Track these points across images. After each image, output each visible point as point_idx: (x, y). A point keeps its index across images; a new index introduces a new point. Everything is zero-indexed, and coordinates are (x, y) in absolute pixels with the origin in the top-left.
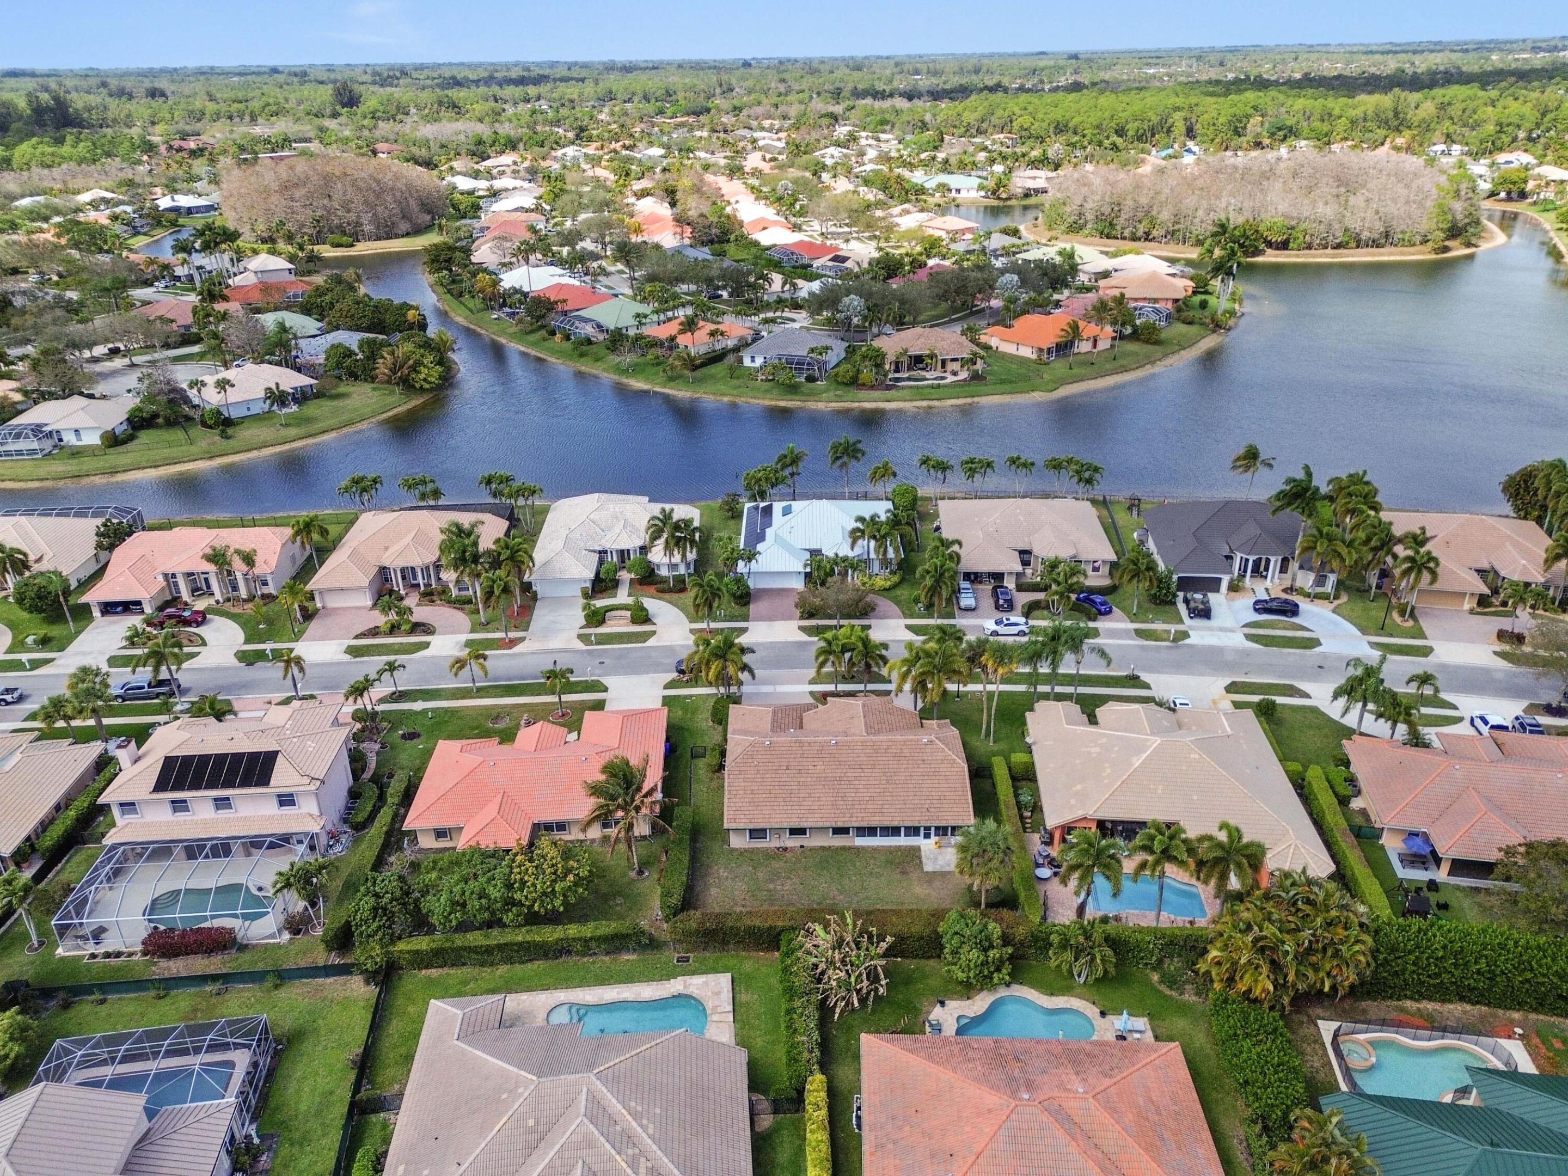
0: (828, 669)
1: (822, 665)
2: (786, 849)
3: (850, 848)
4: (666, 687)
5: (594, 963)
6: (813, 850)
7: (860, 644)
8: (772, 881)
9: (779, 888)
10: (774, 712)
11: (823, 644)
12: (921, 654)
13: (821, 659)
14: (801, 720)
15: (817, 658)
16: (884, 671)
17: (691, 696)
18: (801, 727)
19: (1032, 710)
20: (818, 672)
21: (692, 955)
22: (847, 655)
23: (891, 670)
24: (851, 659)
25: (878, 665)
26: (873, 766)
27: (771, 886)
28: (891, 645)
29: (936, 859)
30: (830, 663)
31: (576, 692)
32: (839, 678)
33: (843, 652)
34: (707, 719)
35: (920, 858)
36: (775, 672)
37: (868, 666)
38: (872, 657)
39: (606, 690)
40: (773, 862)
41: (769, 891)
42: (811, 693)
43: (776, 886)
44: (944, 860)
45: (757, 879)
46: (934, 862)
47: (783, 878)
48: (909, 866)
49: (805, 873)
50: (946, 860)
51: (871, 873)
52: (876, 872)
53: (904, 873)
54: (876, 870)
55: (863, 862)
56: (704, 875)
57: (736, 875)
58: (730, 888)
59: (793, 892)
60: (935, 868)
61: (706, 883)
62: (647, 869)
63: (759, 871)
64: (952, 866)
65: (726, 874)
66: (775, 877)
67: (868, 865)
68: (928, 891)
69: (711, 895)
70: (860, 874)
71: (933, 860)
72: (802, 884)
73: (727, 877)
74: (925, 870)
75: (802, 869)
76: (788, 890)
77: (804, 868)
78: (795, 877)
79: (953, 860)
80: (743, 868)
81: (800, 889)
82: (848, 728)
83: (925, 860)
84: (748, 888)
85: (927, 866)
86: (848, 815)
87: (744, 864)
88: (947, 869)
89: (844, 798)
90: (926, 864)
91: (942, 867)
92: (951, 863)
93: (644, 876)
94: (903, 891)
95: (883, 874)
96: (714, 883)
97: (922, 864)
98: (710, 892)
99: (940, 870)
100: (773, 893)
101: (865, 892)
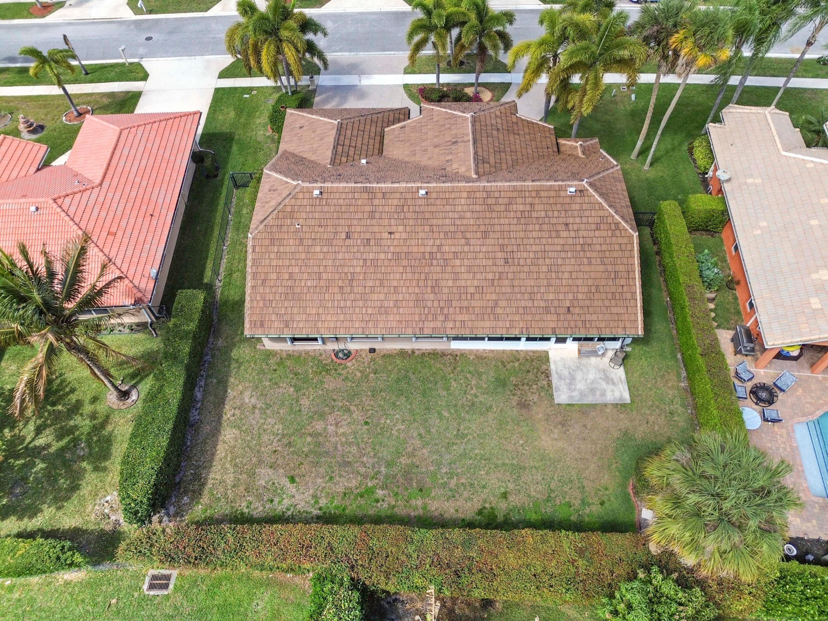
0: (428, 51)
1: (419, 47)
2: (348, 355)
3: (443, 354)
4: (224, 74)
5: (11, 589)
6: (388, 356)
7: (473, 16)
8: (322, 416)
9: (331, 429)
10: (340, 128)
11: (420, 14)
12: (571, 32)
13: (417, 38)
14: (382, 137)
15: (411, 36)
16: (507, 58)
17: (251, 89)
18: (381, 151)
19: (717, 119)
20: (412, 58)
21: (175, 573)
22: (455, 32)
23: (517, 56)
24: (459, 38)
25: (495, 47)
26: (485, 235)
27: (319, 426)
28: (517, 16)
29: (573, 379)
30: (430, 45)
31: (107, 80)
32: (443, 65)
33: (448, 28)
34: (265, 126)
35: (547, 375)
36: (361, 56)
37: (482, 49)
38: (489, 36)
39: (145, 77)
40: (327, 378)
41: (315, 435)
42: (406, 87)
43: (327, 425)
44: (586, 382)
45: (300, 411)
46: (570, 384)
47: (339, 410)
48: (531, 390)
49: (372, 402)
50: (588, 381)
51: (473, 404)
52: (481, 402)
53: (524, 405)
54: (481, 398)
55: (462, 381)
56: (221, 402)
57: (268, 402)
58: (256, 429)
59: (351, 439)
60: (571, 397)
61: (220, 417)
62: (134, 386)
63: (304, 394)
64: (598, 393)
65: (253, 401)
66: (327, 408)
67: (469, 387)
68: (560, 444)
69: (225, 442)
70: (456, 406)
71: (568, 381)
72: (367, 423)
73: (254, 407)
74: (556, 401)
75: (369, 393)
76: (344, 434)
77: (373, 391)
78: (358, 409)
79: (600, 381)
80: (281, 390)
81: (362, 434)
82: (448, 161)
83: (556, 381)
84: (283, 430)
85: (559, 393)
86: (441, 318)
87: (283, 382)
88: (590, 400)
89: (435, 288)
90: (558, 389)
91: (582, 394)
92: (597, 388)
93: (129, 401)
94: (521, 442)
95: (491, 407)
96: (233, 418)
97: (551, 388)
98: (225, 436)
99: (579, 401)
100: (321, 439)
101: (462, 443)
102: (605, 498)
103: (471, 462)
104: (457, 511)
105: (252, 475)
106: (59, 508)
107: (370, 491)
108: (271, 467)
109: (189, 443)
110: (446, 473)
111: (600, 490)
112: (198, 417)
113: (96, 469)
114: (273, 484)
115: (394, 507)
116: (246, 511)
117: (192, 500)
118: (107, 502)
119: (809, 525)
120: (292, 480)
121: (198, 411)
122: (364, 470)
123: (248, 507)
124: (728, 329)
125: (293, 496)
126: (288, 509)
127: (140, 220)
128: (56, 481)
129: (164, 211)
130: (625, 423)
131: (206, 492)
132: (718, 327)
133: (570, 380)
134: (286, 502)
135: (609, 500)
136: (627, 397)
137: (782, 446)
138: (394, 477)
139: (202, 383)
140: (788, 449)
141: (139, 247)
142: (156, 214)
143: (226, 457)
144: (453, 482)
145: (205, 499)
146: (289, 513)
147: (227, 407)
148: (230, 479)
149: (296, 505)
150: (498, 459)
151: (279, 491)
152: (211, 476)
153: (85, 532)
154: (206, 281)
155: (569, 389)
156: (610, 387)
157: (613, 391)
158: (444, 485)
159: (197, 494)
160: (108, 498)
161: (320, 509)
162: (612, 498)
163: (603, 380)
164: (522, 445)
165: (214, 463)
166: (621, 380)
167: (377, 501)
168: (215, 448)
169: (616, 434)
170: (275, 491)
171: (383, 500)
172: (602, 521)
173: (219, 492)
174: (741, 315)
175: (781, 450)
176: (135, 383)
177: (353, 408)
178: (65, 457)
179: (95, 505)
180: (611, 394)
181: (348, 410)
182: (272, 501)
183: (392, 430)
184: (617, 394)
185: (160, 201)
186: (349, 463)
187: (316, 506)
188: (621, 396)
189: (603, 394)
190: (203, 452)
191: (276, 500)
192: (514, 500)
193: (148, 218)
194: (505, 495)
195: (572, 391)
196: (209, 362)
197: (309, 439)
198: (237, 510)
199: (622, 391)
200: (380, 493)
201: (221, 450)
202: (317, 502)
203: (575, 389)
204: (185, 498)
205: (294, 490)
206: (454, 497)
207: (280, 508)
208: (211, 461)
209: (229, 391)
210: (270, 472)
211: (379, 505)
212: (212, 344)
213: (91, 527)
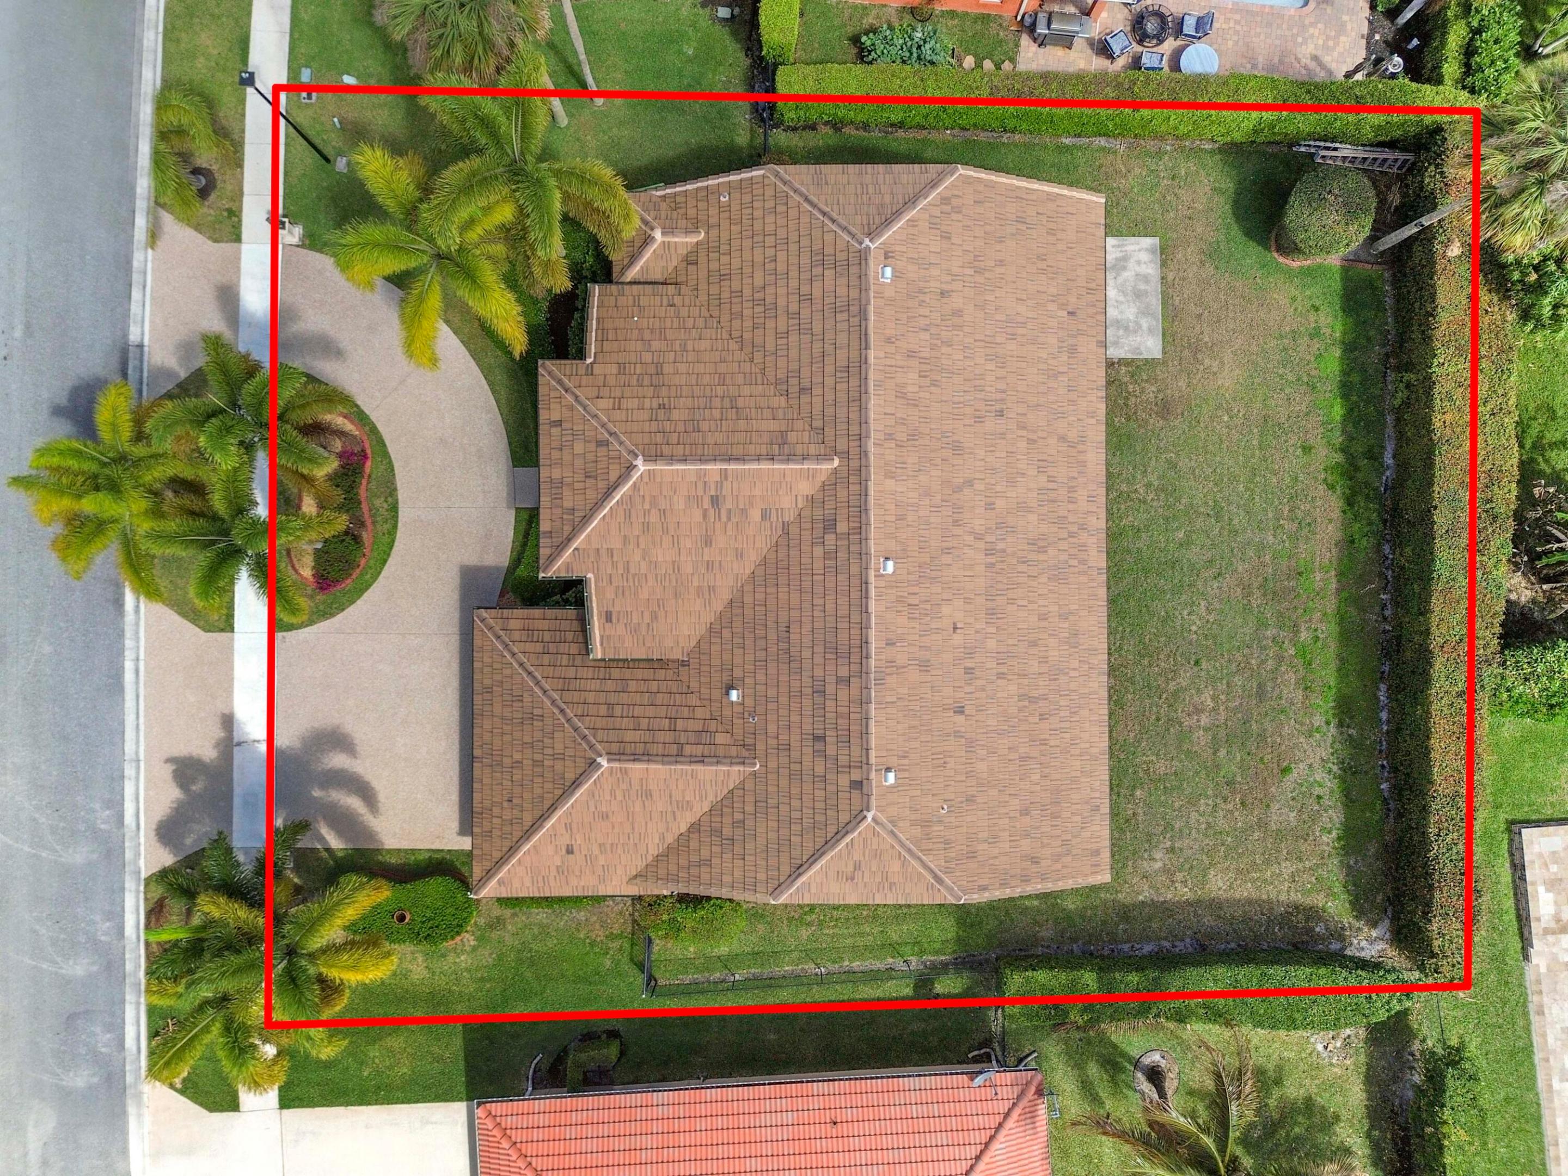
10: (623, 758)
27: (1201, 739)
29: (1118, 323)
41: (1215, 745)
43: (1199, 727)
44: (1122, 303)
45: (1176, 773)
46: (1126, 329)
47: (1176, 711)
48: (1137, 393)
49: (1162, 656)
50: (1121, 298)
51: (1162, 489)
52: (1159, 478)
53: (1165, 409)
54: (1153, 479)
55: (1123, 507)
56: (1164, 909)
57: (1161, 828)
58: (1207, 841)
59: (1222, 686)
60: (1150, 331)
61: (1188, 903)
62: (1136, 1064)
63: (1147, 771)
64: (1142, 287)
65: (1158, 855)
66: (1172, 730)
67: (1133, 496)
68: (1228, 356)
69: (1231, 887)
70: (1167, 519)
71: (1121, 332)
72: (1197, 663)
73: (1172, 850)
74: (1158, 355)
75: (1146, 662)
76: (1214, 698)
77: (1143, 657)
78: (1173, 679)
79: (1120, 280)
80: (1140, 811)
81: (1217, 669)
82: (764, 517)
83: (1121, 351)
84: (1207, 797)
85: (1143, 349)
86: (1083, 537)
87: (1125, 810)
88: (1155, 302)
89: (1039, 545)
90: (1137, 350)
91: (1145, 312)
92: (1134, 288)
93: (1163, 1063)
94: (1226, 418)
95: (1168, 461)
96: (1189, 882)
97: (1133, 360)
98: (1220, 889)
99: (1157, 321)
100: (1222, 734)
101: (1228, 511)
102: (1308, 304)
103: (1257, 498)
104: (1330, 521)
105: (1280, 835)
106: (1337, 1118)
107: (1302, 652)
108: (1268, 806)
109: (1233, 945)
110: (1275, 536)
111: (1296, 309)
112: (1188, 940)
113: (1278, 1082)
114: (1293, 799)
115: (1325, 614)
116: (1334, 834)
117: (1320, 918)
118: (1326, 1048)
119: (1349, 27)
120: (1285, 771)
121: (1177, 943)
122: (1270, 662)
123: (1329, 833)
124: (1017, 45)
125: (1310, 766)
126: (1330, 771)
127: (855, 1143)
128: (1297, 1138)
129: (815, 1103)
130: (1191, 253)
131: (1308, 901)
132: (1013, 60)
133: (1118, 328)
134: (1319, 775)
135: (1310, 298)
136: (1148, 242)
137: (1231, 25)
138: (1280, 614)
139: (1126, 947)
140: (1238, 17)
141: (921, 1125)
142: (828, 1116)
143: (1253, 881)
144: (1288, 526)
145: (1319, 900)
146: (1335, 768)
147: (1169, 896)
148: (1288, 868)
149: (1323, 760)
150: (1253, 456)
151: (1304, 789)
152: (1283, 897)
153: (1369, 1066)
154: (908, 991)
155: (1136, 332)
156: (1131, 264)
157: (1139, 262)
158: (1294, 538)
159: (1313, 914)
160: (1320, 1047)
161: (1328, 723)
162: (1308, 293)
163: (1118, 275)
164: (1231, 417)
165: (1264, 897)
166: (1119, 246)
167: (1317, 638)
168: (1240, 901)
169: (1209, 270)
170: (1304, 794)
171: (1316, 630)
172: (1340, 314)
173: (1308, 880)
174: (989, 15)
175: (1238, 28)
176: (1130, 1063)
177: (1172, 686)
178: (1260, 1137)
179: (1331, 1064)
180: (1144, 266)
181: (1175, 694)
182: (1319, 797)
183: (1208, 621)
184: (1144, 257)
185: (789, 1118)
186: (1260, 686)
187: (1324, 729)
188: (1147, 250)
189: (1146, 279)
190: (1246, 920)
191: (1317, 791)
192: (1316, 438)
193: (844, 1129)
194: (1307, 449)
195: (1141, 327)
196: (1084, 944)
197: (1222, 753)
198: (1334, 848)
199: (1137, 247)
200: (1304, 635)
201: (1245, 891)
202: (1318, 730)
203: (1137, 323)
204: (1318, 929)
205: (1301, 766)
206: (1309, 524)
207: (1329, 784)
208: (1259, 903)
209: (1141, 898)
210: (1275, 807)
211: (1321, 636)
212: (1048, 947)
213: (1363, 1059)
